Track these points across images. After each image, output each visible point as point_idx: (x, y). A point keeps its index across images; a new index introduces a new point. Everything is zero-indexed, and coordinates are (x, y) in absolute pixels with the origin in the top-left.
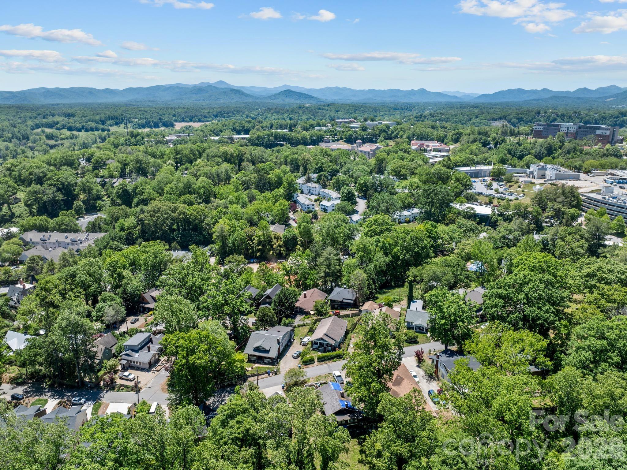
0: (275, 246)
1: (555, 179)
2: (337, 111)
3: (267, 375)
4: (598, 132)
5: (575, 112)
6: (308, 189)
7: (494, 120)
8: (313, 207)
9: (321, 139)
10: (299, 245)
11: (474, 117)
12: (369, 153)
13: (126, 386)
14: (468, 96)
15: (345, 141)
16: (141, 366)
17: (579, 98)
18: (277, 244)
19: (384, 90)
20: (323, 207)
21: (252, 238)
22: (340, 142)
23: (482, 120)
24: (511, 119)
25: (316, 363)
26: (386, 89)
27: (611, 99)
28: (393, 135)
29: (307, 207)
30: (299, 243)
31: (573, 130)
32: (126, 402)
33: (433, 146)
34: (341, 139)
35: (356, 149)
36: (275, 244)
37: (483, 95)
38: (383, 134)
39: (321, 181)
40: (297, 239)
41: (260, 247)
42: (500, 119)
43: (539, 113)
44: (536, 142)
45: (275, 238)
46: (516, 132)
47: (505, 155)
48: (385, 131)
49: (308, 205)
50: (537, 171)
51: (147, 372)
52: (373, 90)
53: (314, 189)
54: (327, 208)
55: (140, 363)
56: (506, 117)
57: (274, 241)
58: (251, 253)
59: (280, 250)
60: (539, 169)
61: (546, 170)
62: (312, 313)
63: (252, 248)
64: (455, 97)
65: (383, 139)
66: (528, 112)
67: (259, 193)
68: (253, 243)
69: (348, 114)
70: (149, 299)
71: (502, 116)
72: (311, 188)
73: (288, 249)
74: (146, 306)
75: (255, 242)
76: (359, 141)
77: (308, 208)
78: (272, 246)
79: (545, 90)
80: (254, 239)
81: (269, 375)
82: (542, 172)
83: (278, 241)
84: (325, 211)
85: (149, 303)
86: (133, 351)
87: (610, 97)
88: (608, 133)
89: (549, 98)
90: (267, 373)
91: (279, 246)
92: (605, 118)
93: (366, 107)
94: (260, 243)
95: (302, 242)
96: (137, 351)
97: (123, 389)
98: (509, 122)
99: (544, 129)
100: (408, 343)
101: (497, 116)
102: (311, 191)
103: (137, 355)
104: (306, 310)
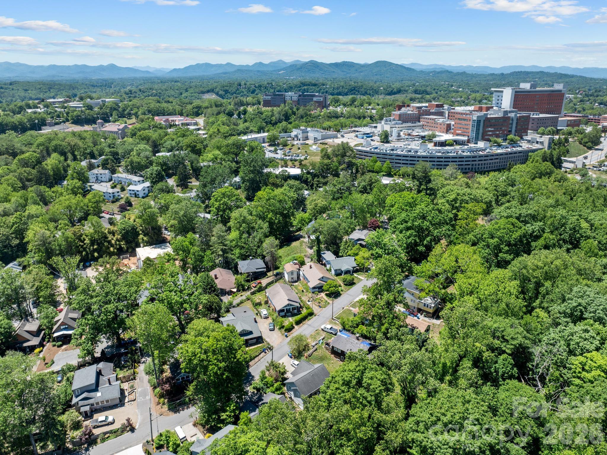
0: (113, 242)
1: (322, 139)
2: (26, 90)
3: (263, 353)
4: (315, 99)
5: (268, 84)
6: (95, 176)
7: (203, 93)
8: (118, 194)
9: (43, 123)
10: (141, 234)
11: (184, 91)
12: (116, 133)
13: (111, 432)
14: (160, 70)
15: (72, 123)
16: (110, 403)
17: (258, 71)
18: (115, 239)
19: (69, 66)
20: (134, 192)
21: (82, 238)
22: (67, 123)
23: (192, 93)
24: (218, 92)
25: (296, 327)
26: (71, 65)
27: (283, 72)
28: (126, 112)
29: (111, 195)
30: (141, 232)
31: (295, 98)
32: (131, 447)
33: (179, 120)
34: (68, 120)
35: (98, 130)
36: (113, 239)
37: (175, 70)
38: (114, 113)
39: (108, 166)
40: (137, 228)
41: (95, 247)
42: (208, 92)
43: (240, 85)
44: (273, 110)
45: (109, 233)
46: (245, 102)
47: (261, 122)
48: (115, 109)
49: (113, 193)
50: (301, 134)
51: (121, 406)
52: (54, 65)
53: (103, 176)
54: (137, 193)
55: (107, 401)
56: (213, 90)
57: (110, 237)
58: (85, 255)
59: (120, 245)
60: (303, 133)
61: (308, 132)
62: (235, 290)
63: (85, 249)
64: (148, 72)
65: (117, 117)
66: (231, 85)
67: (47, 189)
68: (85, 244)
69: (42, 94)
70: (28, 336)
71: (209, 89)
72: (99, 175)
73: (127, 242)
74: (25, 345)
75: (87, 241)
76: (100, 121)
77: (114, 196)
78: (109, 242)
79: (228, 64)
80: (85, 240)
81: (266, 353)
82: (305, 134)
83: (114, 236)
84: (136, 196)
85: (28, 340)
86: (89, 391)
87: (281, 70)
88: (322, 99)
89: (235, 71)
90: (262, 352)
91: (117, 240)
92: (292, 88)
93: (60, 85)
94: (93, 242)
95: (143, 232)
96: (96, 390)
97: (109, 437)
98: (217, 94)
99: (272, 98)
100: (349, 285)
101: (205, 90)
102: (99, 178)
103: (99, 394)
104: (227, 290)
